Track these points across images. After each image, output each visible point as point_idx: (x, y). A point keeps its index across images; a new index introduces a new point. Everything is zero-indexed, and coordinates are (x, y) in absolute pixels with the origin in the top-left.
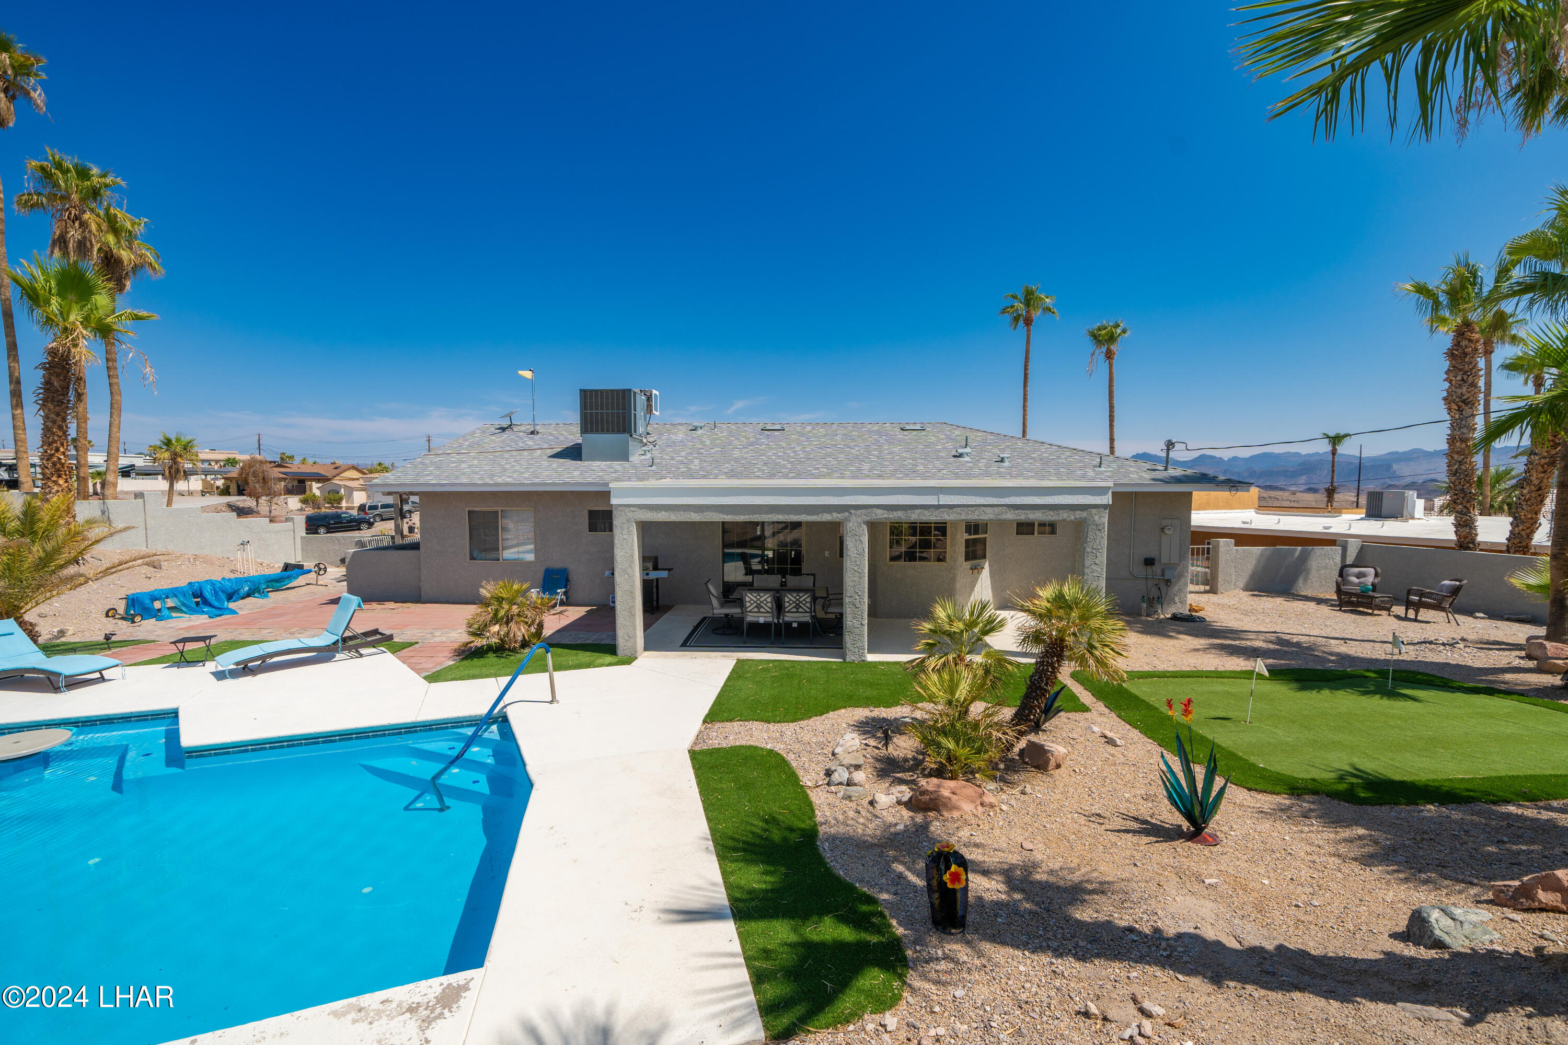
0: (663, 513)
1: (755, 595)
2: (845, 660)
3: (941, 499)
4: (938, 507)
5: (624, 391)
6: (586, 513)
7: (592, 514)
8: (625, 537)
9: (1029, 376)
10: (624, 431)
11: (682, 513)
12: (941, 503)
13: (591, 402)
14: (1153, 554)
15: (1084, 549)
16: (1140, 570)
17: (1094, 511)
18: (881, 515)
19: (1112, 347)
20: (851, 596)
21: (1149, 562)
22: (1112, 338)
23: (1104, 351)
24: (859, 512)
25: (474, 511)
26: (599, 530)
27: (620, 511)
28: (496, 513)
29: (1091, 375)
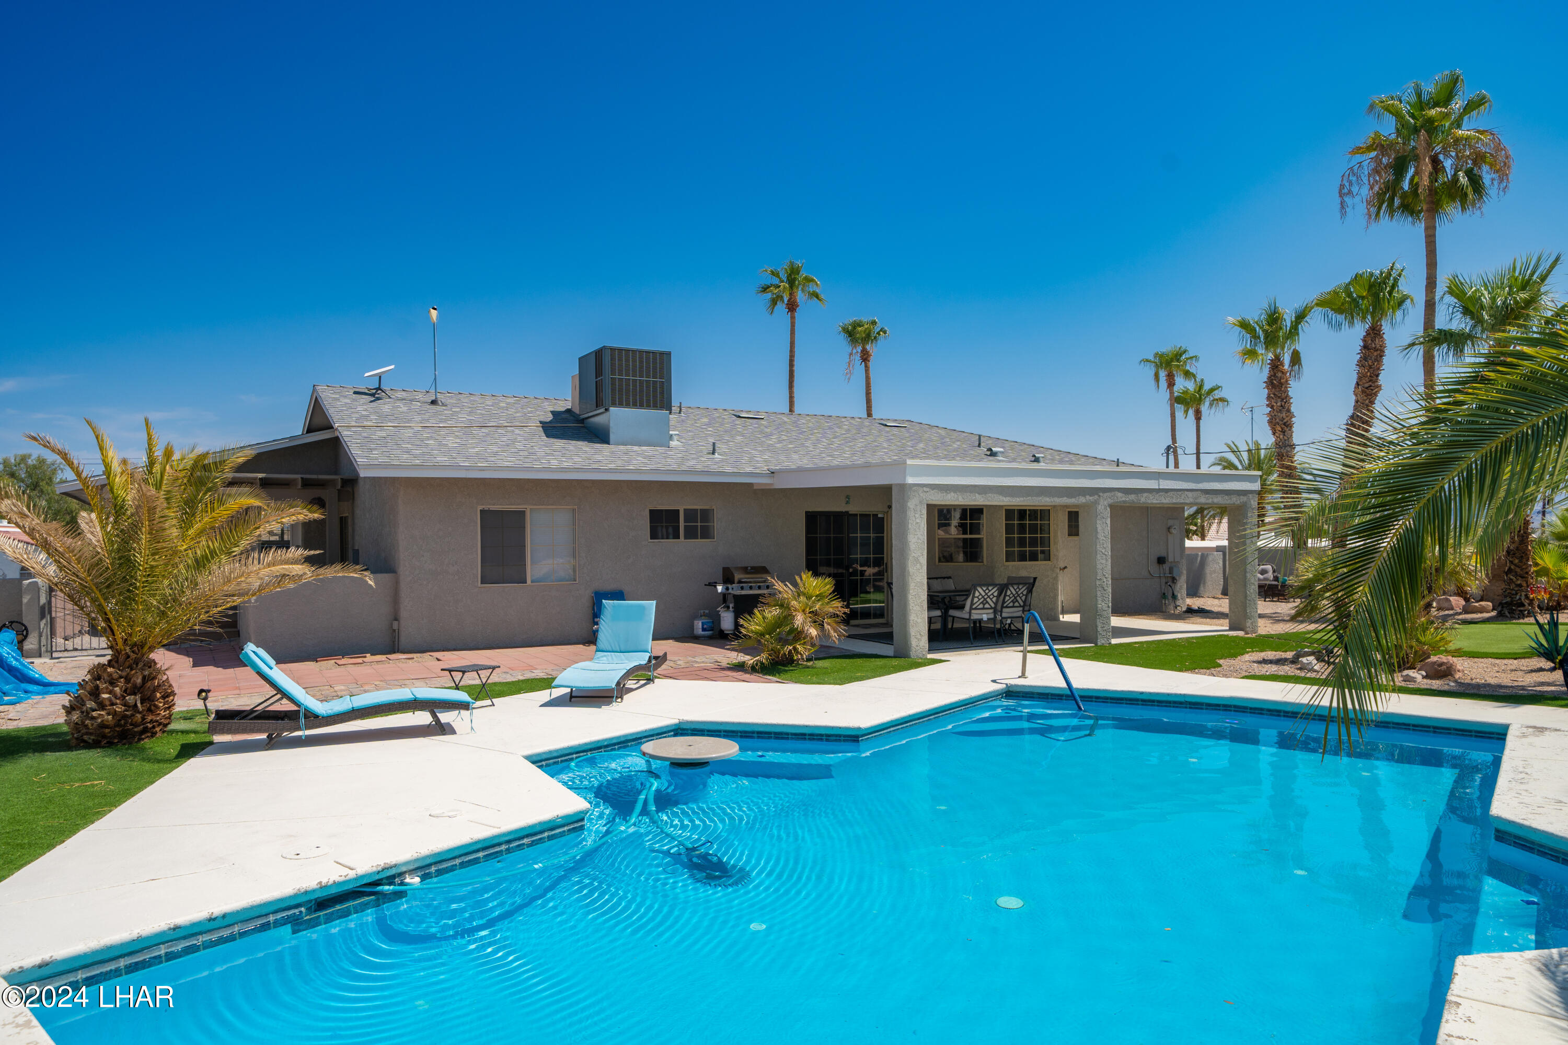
1: (984, 589)
2: (1096, 644)
3: (1161, 483)
4: (1159, 491)
5: (662, 354)
6: (647, 513)
7: (655, 515)
8: (918, 521)
10: (662, 408)
12: (1161, 487)
13: (620, 365)
14: (1163, 554)
16: (1154, 568)
17: (1250, 496)
18: (1121, 497)
19: (868, 347)
20: (1100, 579)
21: (1161, 561)
22: (868, 337)
23: (859, 351)
24: (1106, 495)
25: (490, 511)
26: (660, 535)
27: (914, 491)
28: (522, 514)
29: (849, 379)
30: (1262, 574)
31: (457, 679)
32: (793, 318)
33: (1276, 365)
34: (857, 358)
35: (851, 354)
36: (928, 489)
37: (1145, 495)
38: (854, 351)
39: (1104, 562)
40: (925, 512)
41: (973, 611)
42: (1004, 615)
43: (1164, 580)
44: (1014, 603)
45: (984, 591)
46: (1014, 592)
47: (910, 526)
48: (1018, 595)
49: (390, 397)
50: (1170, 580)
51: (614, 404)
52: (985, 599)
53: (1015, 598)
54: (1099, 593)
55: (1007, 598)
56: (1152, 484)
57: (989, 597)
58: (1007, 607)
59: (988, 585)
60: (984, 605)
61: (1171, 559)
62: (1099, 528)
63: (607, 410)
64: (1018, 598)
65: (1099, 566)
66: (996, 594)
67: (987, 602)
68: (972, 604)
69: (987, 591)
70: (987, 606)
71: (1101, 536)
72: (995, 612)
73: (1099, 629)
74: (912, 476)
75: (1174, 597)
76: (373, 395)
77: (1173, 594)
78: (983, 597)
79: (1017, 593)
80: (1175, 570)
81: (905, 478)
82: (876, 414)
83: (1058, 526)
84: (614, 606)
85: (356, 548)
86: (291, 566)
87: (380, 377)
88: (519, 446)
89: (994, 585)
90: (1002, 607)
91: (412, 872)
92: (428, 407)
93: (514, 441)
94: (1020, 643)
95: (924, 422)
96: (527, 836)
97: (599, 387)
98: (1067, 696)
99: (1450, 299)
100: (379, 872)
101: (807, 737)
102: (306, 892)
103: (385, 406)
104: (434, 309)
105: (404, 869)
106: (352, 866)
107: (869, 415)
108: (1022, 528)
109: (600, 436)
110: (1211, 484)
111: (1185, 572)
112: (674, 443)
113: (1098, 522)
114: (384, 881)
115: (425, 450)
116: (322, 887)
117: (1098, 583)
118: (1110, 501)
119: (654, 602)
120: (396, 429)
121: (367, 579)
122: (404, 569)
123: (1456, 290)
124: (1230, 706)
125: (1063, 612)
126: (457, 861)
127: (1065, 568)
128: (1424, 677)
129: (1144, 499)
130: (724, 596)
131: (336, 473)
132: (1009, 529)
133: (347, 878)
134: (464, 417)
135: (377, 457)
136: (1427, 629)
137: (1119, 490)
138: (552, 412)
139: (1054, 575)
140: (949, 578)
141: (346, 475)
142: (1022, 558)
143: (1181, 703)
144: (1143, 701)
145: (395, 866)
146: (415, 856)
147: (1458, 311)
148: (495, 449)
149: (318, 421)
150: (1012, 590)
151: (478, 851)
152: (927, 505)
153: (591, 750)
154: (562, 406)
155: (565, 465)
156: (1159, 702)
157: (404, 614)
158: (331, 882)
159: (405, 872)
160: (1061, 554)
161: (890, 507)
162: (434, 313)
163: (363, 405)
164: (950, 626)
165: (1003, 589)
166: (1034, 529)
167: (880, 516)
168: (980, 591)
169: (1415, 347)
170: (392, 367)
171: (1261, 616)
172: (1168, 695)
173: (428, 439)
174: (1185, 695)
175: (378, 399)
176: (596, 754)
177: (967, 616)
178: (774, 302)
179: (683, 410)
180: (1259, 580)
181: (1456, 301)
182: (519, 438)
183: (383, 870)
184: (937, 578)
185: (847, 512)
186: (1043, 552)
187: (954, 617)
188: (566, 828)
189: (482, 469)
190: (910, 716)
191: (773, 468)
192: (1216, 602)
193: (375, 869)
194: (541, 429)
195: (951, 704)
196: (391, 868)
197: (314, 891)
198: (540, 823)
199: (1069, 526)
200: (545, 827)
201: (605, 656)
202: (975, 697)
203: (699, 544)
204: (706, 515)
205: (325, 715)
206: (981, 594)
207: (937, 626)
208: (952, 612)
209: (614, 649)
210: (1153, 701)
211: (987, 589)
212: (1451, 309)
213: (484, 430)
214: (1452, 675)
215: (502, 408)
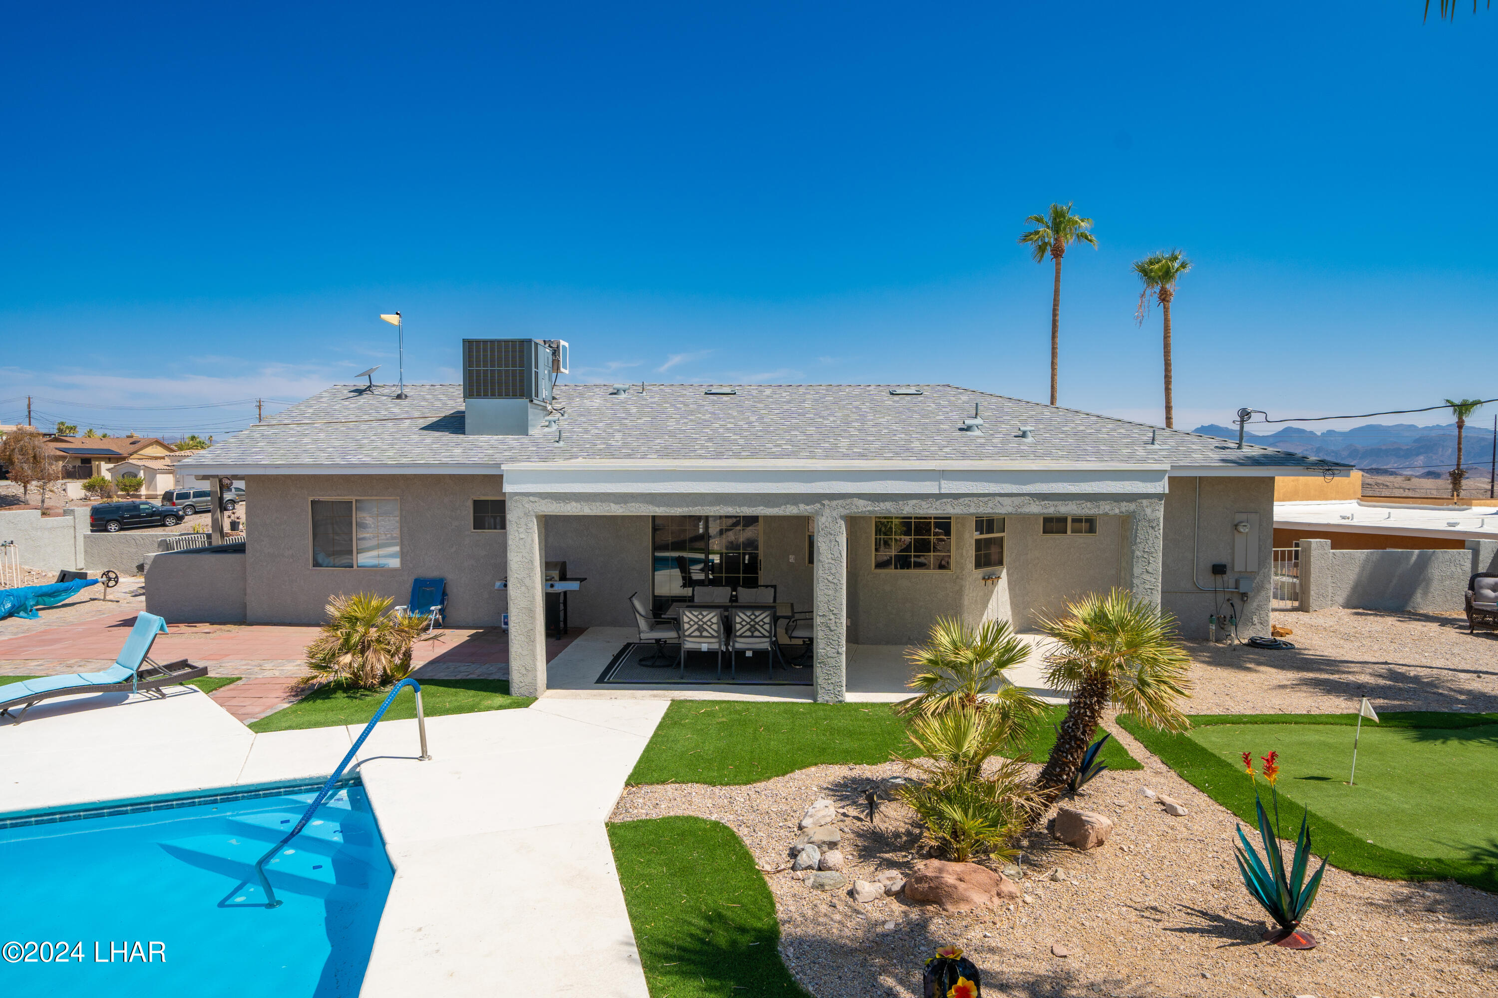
0: (574, 504)
1: (696, 613)
2: (815, 700)
4: (939, 496)
5: (522, 342)
6: (470, 504)
7: (478, 506)
8: (522, 536)
9: (1059, 324)
10: (522, 395)
11: (598, 504)
12: (943, 491)
13: (478, 357)
14: (1223, 559)
15: (1133, 552)
16: (1207, 580)
17: (1145, 502)
18: (863, 507)
19: (1168, 286)
20: (824, 615)
21: (1219, 570)
22: (1167, 275)
23: (1158, 291)
24: (834, 503)
25: (319, 502)
26: (487, 526)
27: (516, 501)
28: (349, 504)
29: (1141, 323)
32: (1058, 264)
34: (1153, 299)
35: (1143, 295)
36: (536, 499)
37: (913, 502)
38: (1148, 292)
40: (536, 524)
42: (739, 646)
45: (696, 616)
52: (700, 626)
53: (753, 626)
55: (739, 626)
57: (705, 623)
58: (742, 636)
59: (701, 609)
60: (701, 632)
61: (1239, 567)
64: (756, 627)
67: (706, 629)
70: (706, 634)
72: (722, 643)
79: (754, 620)
89: (710, 610)
90: (736, 636)
104: (398, 313)
118: (845, 511)
137: (860, 496)
150: (744, 617)
152: (540, 516)
178: (1042, 249)
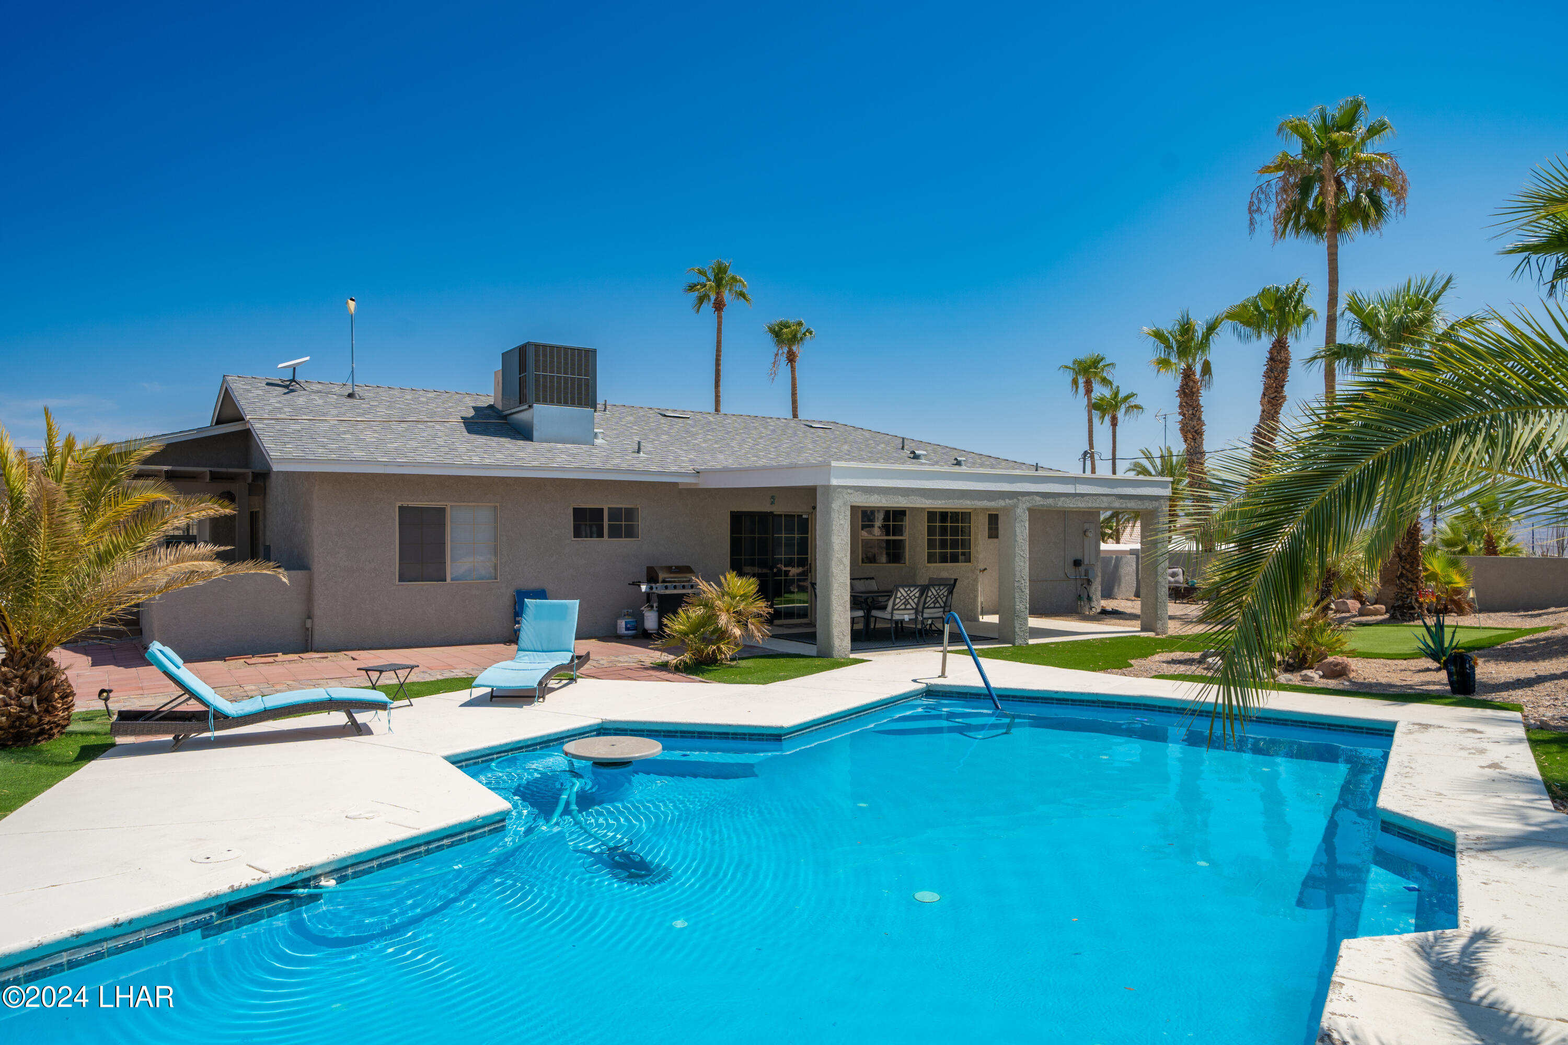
0: (876, 496)
1: (906, 590)
2: (1014, 644)
3: (1077, 488)
4: (1075, 495)
6: (567, 512)
7: (579, 514)
8: (842, 522)
14: (1079, 557)
16: (1070, 571)
18: (1039, 501)
19: (794, 348)
20: (1018, 581)
21: (1077, 563)
22: (794, 339)
23: (786, 352)
24: (1024, 499)
25: (408, 508)
26: (584, 534)
27: (839, 493)
28: (442, 511)
29: (773, 379)
30: (1173, 577)
31: (374, 679)
32: (720, 317)
33: (1188, 374)
34: (783, 359)
35: (777, 355)
36: (852, 491)
37: (1062, 499)
38: (780, 352)
39: (1022, 564)
40: (848, 513)
41: (895, 612)
42: (925, 615)
43: (1079, 582)
44: (935, 604)
45: (906, 592)
46: (935, 593)
47: (834, 527)
48: (939, 596)
49: (305, 390)
50: (1085, 582)
51: (538, 401)
52: (907, 600)
53: (936, 599)
54: (1017, 595)
55: (929, 599)
56: (1069, 489)
57: (910, 598)
58: (928, 608)
59: (909, 586)
60: (906, 605)
61: (1086, 562)
62: (1018, 531)
63: (530, 407)
64: (939, 599)
65: (1018, 568)
66: (917, 595)
67: (909, 603)
68: (894, 605)
69: (909, 592)
70: (909, 607)
71: (1019, 539)
72: (916, 613)
73: (1017, 630)
74: (836, 478)
75: (1089, 599)
76: (287, 387)
77: (1088, 596)
78: (905, 598)
79: (938, 594)
80: (1090, 572)
81: (829, 481)
82: (801, 416)
83: (979, 529)
84: (536, 605)
85: (268, 544)
86: (201, 563)
87: (294, 369)
88: (440, 442)
89: (916, 586)
90: (924, 608)
91: (328, 874)
92: (345, 400)
93: (435, 437)
94: (941, 643)
95: (849, 424)
96: (447, 837)
97: (522, 383)
98: (985, 695)
99: (1349, 315)
100: (293, 875)
101: (730, 736)
102: (217, 897)
103: (300, 399)
104: (352, 300)
105: (319, 872)
106: (266, 869)
107: (795, 415)
108: (944, 530)
109: (523, 433)
110: (1125, 489)
111: (1100, 574)
112: (598, 441)
113: (1017, 525)
114: (299, 884)
115: (342, 444)
116: (234, 891)
117: (1016, 584)
118: (1029, 505)
119: (578, 601)
120: (311, 423)
121: (281, 576)
122: (318, 567)
123: (1355, 307)
124: (1140, 705)
125: (983, 613)
126: (375, 863)
127: (985, 569)
128: (1321, 677)
129: (1061, 503)
130: (648, 596)
131: (246, 466)
132: (931, 531)
133: (260, 881)
134: (382, 411)
135: (292, 451)
136: (1324, 630)
137: (1037, 494)
138: (474, 408)
139: (974, 577)
140: (872, 578)
141: (258, 469)
142: (944, 559)
143: (1094, 702)
144: (1058, 700)
145: (311, 868)
146: (331, 858)
147: (1357, 327)
148: (415, 444)
149: (228, 412)
150: (933, 591)
151: (396, 852)
152: (851, 506)
153: (512, 750)
154: (485, 402)
155: (487, 461)
156: (1073, 701)
157: (318, 612)
158: (243, 885)
159: (320, 875)
160: (981, 556)
161: (814, 508)
162: (352, 305)
163: (276, 397)
164: (872, 627)
165: (924, 590)
166: (955, 531)
167: (804, 516)
168: (902, 592)
169: (1317, 360)
170: (308, 358)
171: (1171, 618)
172: (1082, 694)
173: (344, 432)
174: (1097, 694)
175: (293, 391)
176: (517, 754)
177: (889, 617)
178: (701, 300)
179: (608, 407)
180: (1170, 582)
181: (1355, 317)
182: (440, 434)
183: (298, 873)
184: (860, 579)
185: (772, 513)
186: (963, 554)
187: (876, 618)
188: (486, 829)
189: (401, 465)
190: (832, 715)
191: (698, 467)
192: (1129, 603)
193: (289, 872)
194: (462, 425)
195: (873, 703)
196: (306, 870)
197: (225, 895)
198: (460, 824)
199: (990, 529)
200: (466, 827)
201: (527, 655)
202: (896, 696)
203: (623, 544)
204: (630, 514)
205: (236, 716)
206: (903, 595)
207: (860, 626)
208: (875, 613)
209: (536, 649)
210: (1067, 700)
211: (909, 590)
212: (1350, 325)
213: (403, 425)
214: (1346, 675)
215: (422, 403)
